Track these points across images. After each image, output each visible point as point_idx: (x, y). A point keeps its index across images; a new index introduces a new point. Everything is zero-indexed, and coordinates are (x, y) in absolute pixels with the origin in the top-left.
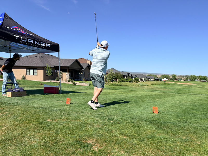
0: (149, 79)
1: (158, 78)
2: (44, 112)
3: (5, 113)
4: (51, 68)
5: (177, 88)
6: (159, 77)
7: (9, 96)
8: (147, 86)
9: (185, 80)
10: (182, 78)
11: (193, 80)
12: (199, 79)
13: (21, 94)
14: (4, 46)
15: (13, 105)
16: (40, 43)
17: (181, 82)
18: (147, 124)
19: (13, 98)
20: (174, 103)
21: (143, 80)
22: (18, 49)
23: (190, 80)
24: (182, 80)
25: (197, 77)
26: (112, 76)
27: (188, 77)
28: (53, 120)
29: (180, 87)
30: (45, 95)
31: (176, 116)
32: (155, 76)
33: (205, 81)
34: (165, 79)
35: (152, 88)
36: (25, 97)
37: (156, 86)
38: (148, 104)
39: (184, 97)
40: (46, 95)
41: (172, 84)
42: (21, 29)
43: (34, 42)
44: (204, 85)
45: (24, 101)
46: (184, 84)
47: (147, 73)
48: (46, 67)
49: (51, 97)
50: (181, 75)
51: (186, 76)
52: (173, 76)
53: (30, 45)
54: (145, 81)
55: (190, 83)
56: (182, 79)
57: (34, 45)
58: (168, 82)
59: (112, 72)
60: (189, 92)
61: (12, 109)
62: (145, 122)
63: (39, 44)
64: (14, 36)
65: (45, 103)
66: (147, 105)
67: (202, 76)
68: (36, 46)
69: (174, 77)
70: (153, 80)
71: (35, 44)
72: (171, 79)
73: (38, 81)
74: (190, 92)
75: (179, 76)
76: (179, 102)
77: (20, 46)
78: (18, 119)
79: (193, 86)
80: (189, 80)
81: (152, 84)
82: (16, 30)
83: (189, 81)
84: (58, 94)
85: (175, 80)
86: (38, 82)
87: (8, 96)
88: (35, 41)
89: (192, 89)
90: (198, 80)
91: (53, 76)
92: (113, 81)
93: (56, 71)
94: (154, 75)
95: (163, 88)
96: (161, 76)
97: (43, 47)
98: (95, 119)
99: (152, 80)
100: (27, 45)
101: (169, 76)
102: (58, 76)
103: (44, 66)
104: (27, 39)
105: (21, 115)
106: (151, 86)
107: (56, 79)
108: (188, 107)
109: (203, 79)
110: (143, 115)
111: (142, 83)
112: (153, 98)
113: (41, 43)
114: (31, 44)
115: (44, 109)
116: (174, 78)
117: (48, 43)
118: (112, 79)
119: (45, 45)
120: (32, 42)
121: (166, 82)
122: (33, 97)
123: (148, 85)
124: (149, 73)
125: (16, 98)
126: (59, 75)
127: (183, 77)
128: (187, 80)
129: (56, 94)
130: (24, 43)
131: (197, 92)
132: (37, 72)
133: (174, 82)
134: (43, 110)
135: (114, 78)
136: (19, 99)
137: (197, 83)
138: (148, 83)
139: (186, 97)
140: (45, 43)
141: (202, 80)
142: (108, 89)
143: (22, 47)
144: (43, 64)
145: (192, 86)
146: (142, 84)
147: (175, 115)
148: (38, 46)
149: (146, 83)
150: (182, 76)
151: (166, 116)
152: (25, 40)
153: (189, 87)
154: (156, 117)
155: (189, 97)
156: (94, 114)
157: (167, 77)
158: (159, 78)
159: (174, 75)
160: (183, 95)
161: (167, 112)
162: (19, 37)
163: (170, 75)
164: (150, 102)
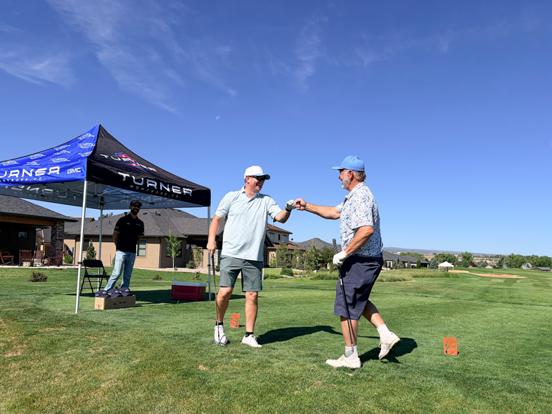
0: (406, 264)
1: (427, 260)
2: (187, 345)
3: (101, 349)
4: (179, 239)
5: (479, 285)
6: (430, 258)
7: (99, 306)
8: (404, 280)
9: (494, 267)
10: (488, 262)
11: (516, 267)
12: (532, 264)
13: (125, 302)
14: (92, 196)
15: (114, 328)
16: (170, 188)
17: (486, 272)
18: (441, 382)
19: (108, 311)
20: (489, 327)
21: (390, 267)
22: (120, 200)
23: (510, 266)
24: (489, 267)
25: (526, 259)
26: (317, 256)
27: (503, 259)
28: (212, 366)
29: (485, 284)
30: (176, 305)
31: (504, 362)
32: (420, 256)
33: (548, 268)
34: (446, 264)
35: (417, 286)
36: (134, 310)
37: (425, 281)
38: (425, 330)
39: (507, 310)
40: (180, 305)
41: (464, 277)
42: (132, 158)
43: (158, 186)
44: (547, 280)
45: (135, 319)
46: (493, 275)
47: (398, 250)
48: (168, 238)
49: (190, 310)
50: (484, 255)
51: (497, 256)
52: (464, 257)
53: (149, 193)
54: (396, 269)
55: (509, 274)
56: (487, 264)
57: (157, 192)
58: (454, 271)
59: (317, 248)
60: (511, 298)
61: (116, 339)
62: (433, 379)
63: (168, 190)
64: (119, 173)
65: (182, 325)
66: (423, 332)
67: (539, 256)
68: (162, 193)
69: (468, 259)
70: (416, 265)
71: (161, 189)
72: (459, 264)
73: (147, 269)
74: (514, 298)
75: (479, 257)
76: (499, 325)
77: (126, 194)
78: (131, 363)
79: (518, 281)
80: (505, 267)
81: (416, 277)
82: (122, 161)
83: (505, 270)
84: (203, 302)
85: (471, 267)
86: (148, 271)
87: (96, 308)
88: (161, 185)
89: (517, 289)
90: (528, 266)
91: (181, 257)
92: (318, 268)
93: (188, 246)
94: (416, 254)
95: (445, 286)
96: (434, 256)
97: (177, 196)
98: (309, 366)
99: (413, 267)
100: (144, 192)
101: (455, 257)
102: (192, 256)
103: (162, 234)
104: (145, 179)
105: (138, 354)
106: (414, 280)
107: (187, 265)
108: (528, 340)
109: (542, 263)
110: (421, 360)
111: (388, 272)
112: (431, 313)
113: (173, 187)
114: (152, 191)
115: (185, 339)
116: (467, 261)
117: (188, 186)
118: (316, 264)
119: (182, 190)
120: (155, 186)
121: (449, 271)
122: (152, 310)
123: (406, 278)
124: (405, 250)
125: (114, 310)
126: (195, 256)
127: (490, 260)
128: (500, 266)
129: (199, 301)
130: (137, 188)
131: (533, 298)
132: (145, 249)
133: (468, 272)
134: (183, 341)
135: (319, 262)
136: (122, 315)
137: (529, 273)
138: (406, 274)
139: (513, 310)
140: (182, 188)
141: (540, 266)
142: (313, 289)
143: (127, 197)
144: (161, 231)
145: (515, 282)
146: (389, 275)
147: (503, 360)
148: (166, 194)
149: (400, 274)
150: (487, 257)
151: (482, 363)
152: (140, 182)
153: (510, 285)
154: (457, 365)
155: (521, 311)
156: (303, 352)
157: (449, 258)
158: (429, 260)
159: (466, 253)
160: (503, 307)
161: (479, 350)
162: (128, 175)
163: (456, 254)
164: (426, 323)
